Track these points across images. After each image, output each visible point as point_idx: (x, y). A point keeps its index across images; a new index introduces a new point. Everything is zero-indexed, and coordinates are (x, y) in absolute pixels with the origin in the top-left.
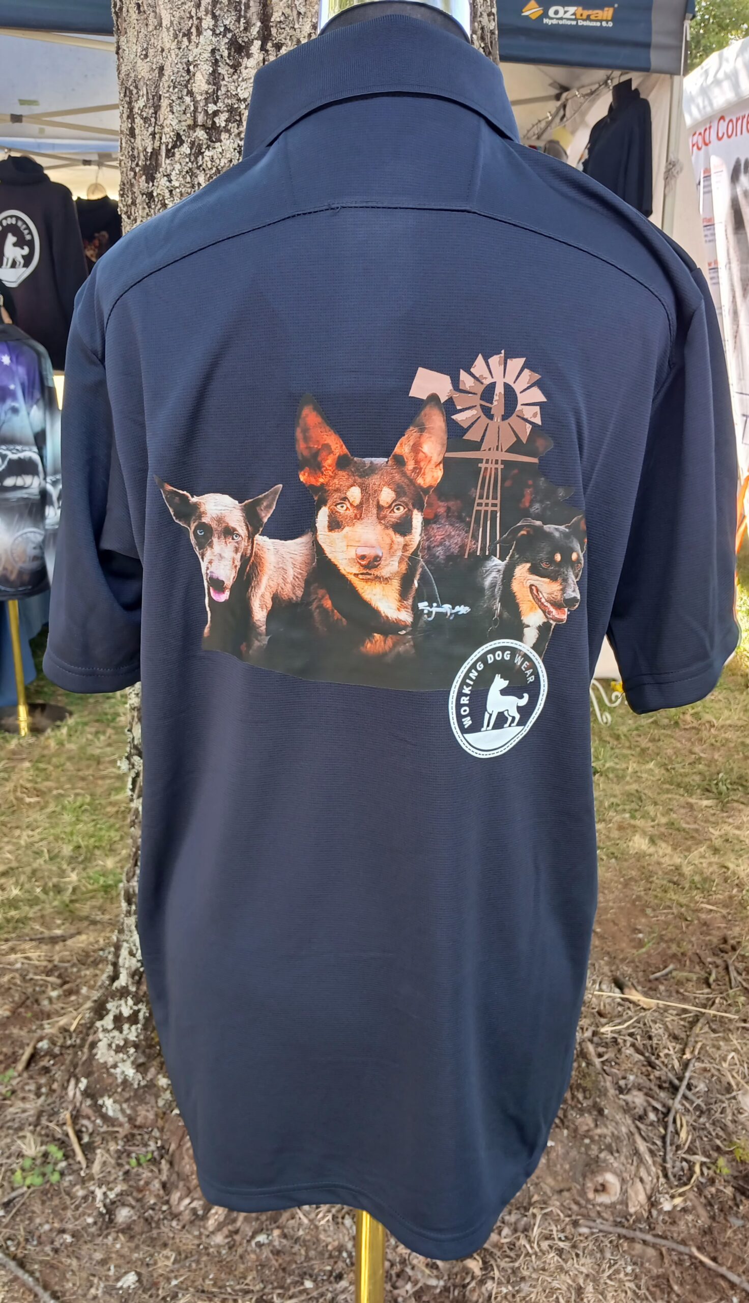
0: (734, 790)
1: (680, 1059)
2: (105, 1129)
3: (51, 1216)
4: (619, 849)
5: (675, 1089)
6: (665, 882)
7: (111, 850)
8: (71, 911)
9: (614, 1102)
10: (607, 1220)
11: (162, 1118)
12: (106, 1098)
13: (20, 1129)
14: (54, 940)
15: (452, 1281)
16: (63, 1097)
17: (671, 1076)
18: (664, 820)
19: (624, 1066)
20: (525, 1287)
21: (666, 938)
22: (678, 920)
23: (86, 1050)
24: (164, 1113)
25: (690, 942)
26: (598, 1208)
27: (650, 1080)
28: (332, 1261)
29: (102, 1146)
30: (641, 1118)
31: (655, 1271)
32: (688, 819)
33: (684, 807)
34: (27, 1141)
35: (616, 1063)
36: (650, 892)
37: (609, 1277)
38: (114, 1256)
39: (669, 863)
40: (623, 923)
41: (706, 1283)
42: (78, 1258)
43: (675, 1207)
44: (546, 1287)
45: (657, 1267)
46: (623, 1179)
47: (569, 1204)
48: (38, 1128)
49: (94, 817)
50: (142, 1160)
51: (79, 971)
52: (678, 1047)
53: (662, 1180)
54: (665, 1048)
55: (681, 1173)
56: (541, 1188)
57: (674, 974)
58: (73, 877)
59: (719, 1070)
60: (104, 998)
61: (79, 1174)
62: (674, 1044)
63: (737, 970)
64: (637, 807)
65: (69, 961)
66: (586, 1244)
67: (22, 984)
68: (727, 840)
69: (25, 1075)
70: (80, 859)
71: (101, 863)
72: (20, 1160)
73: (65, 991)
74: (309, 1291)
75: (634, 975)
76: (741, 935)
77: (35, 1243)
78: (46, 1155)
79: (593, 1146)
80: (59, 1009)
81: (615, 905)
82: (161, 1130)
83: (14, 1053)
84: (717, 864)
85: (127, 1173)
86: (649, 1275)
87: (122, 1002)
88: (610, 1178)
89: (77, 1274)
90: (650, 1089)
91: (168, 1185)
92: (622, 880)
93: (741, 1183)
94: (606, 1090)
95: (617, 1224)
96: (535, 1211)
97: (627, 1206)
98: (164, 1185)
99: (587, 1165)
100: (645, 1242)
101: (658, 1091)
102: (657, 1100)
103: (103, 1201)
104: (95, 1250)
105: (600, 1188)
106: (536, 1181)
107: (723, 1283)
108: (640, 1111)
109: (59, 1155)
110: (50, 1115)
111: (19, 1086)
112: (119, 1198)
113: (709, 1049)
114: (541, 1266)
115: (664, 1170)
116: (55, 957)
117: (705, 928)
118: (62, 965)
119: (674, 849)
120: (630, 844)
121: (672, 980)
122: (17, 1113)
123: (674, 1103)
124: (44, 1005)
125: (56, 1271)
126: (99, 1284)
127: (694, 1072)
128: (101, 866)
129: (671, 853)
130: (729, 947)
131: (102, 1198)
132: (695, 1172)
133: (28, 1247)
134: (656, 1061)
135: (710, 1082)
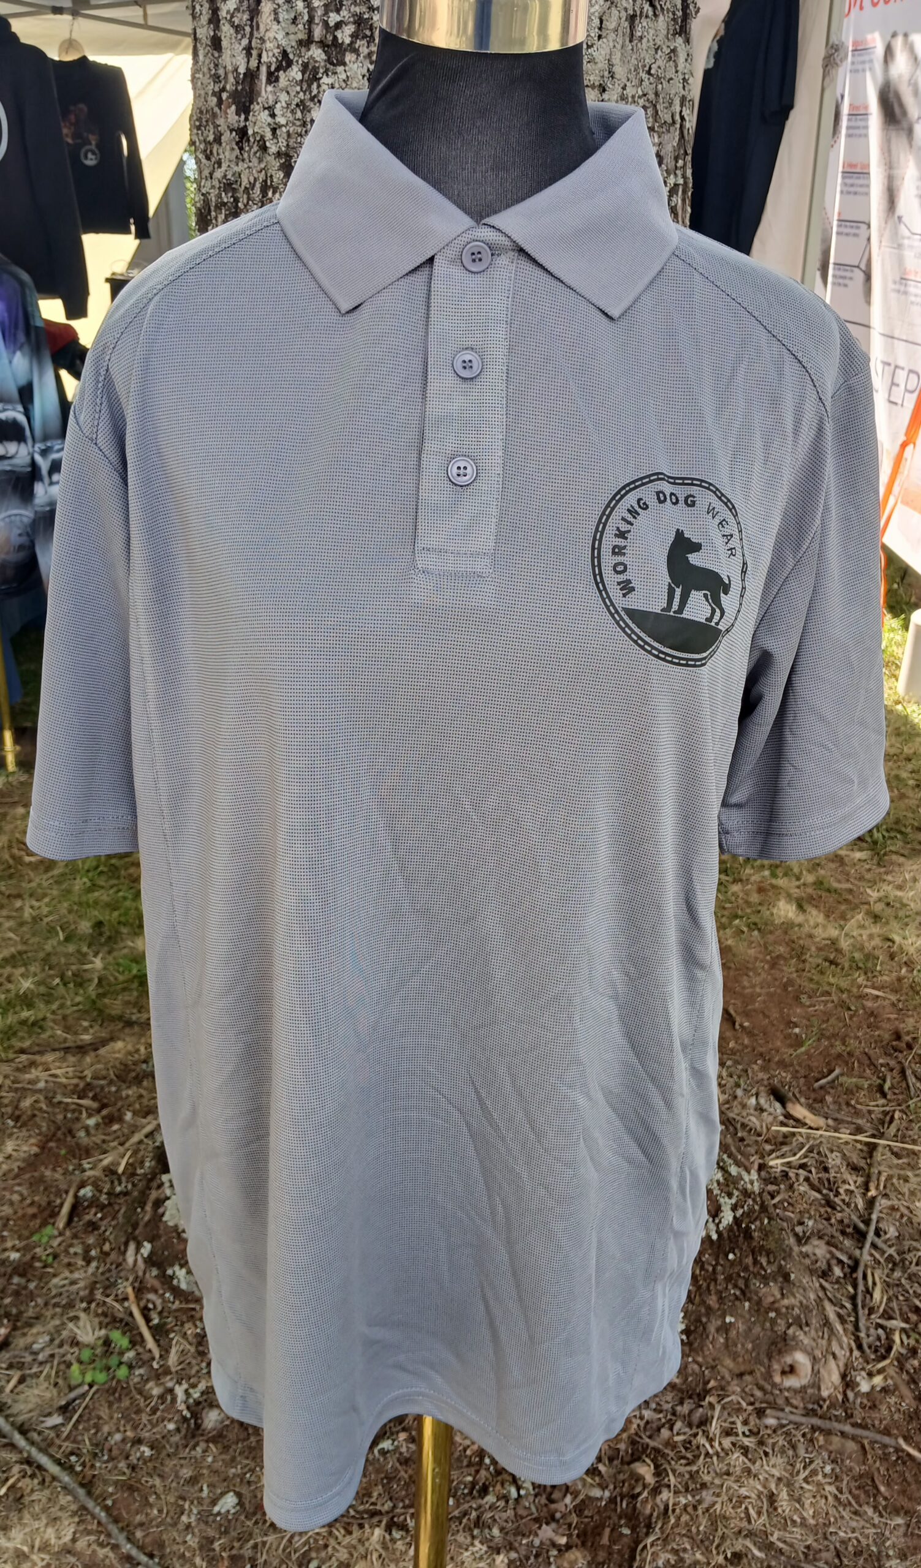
0: (892, 838)
1: (864, 1194)
2: (177, 1304)
3: (122, 1422)
4: (761, 918)
5: (860, 1236)
6: (820, 961)
8: (99, 1009)
10: (796, 1408)
12: (177, 1268)
13: (71, 1305)
14: (81, 1049)
15: (618, 1489)
16: (120, 1263)
17: (854, 1218)
18: (810, 878)
19: (799, 1208)
20: (707, 1496)
21: (828, 1034)
22: (839, 1009)
23: (148, 1208)
25: (856, 1038)
26: (786, 1394)
27: (831, 1225)
28: (472, 1470)
29: (176, 1328)
30: (825, 1274)
31: (856, 1469)
32: (839, 877)
33: (833, 861)
34: (81, 1324)
35: (789, 1204)
36: (805, 974)
37: (806, 1480)
38: (205, 1471)
39: (825, 935)
40: (775, 1014)
42: (159, 1475)
43: (873, 1387)
44: (732, 1495)
45: (858, 1464)
46: (814, 1358)
47: (751, 1389)
48: (93, 1305)
51: (119, 1090)
53: (856, 1353)
54: (844, 1182)
55: (878, 1343)
56: (718, 1372)
57: (842, 1079)
58: (98, 963)
59: (908, 1208)
61: (152, 1366)
62: (853, 1177)
63: (915, 1075)
64: (778, 862)
66: (774, 1440)
67: (50, 1110)
68: (887, 904)
69: (68, 1233)
70: (103, 939)
71: (130, 944)
72: (76, 1349)
73: (103, 1118)
75: (794, 1083)
76: (916, 1028)
77: (106, 1458)
78: (107, 1342)
79: (779, 1321)
80: (99, 1142)
81: (764, 991)
83: (49, 1203)
84: (879, 935)
86: (850, 1475)
88: (800, 1358)
89: (163, 1497)
90: (832, 1236)
92: (768, 958)
94: (791, 1249)
95: (811, 1413)
96: (712, 1400)
97: (819, 1389)
99: (774, 1343)
100: (842, 1433)
101: (841, 1239)
102: (841, 1250)
103: (186, 1402)
104: (182, 1466)
105: (787, 1369)
106: (713, 1363)
108: (822, 1265)
109: (124, 1342)
110: (106, 1288)
111: (62, 1248)
112: (205, 1397)
113: (895, 1181)
114: (725, 1468)
115: (857, 1340)
116: (86, 1073)
117: (872, 1020)
118: (96, 1082)
119: (827, 917)
120: (775, 911)
121: (840, 1088)
122: (64, 1286)
123: (861, 1254)
124: (80, 1137)
125: (136, 1494)
126: (191, 1510)
127: (881, 1212)
128: (131, 948)
129: (825, 922)
130: (904, 1045)
131: (184, 1398)
132: (894, 1342)
133: (98, 1465)
134: (835, 1199)
135: (901, 1224)
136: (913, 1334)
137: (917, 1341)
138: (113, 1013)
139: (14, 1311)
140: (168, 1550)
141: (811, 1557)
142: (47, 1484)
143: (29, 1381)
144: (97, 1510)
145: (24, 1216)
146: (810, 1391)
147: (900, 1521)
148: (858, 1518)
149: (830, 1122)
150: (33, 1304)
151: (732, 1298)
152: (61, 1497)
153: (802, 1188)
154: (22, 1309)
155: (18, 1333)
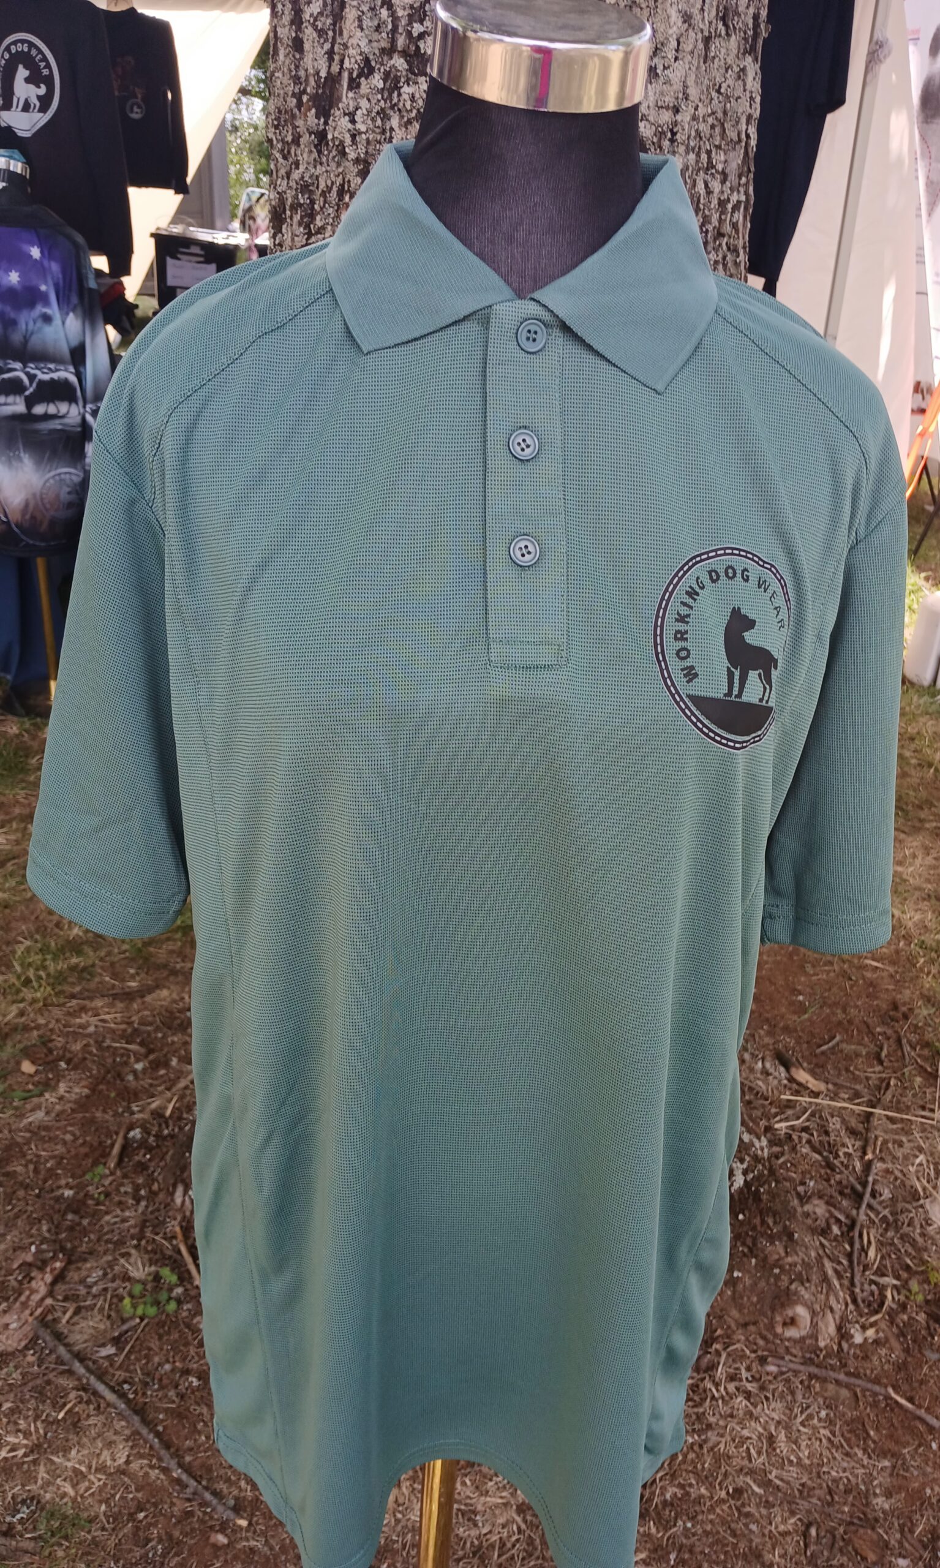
1: (862, 1158)
3: (172, 1354)
5: (858, 1197)
9: (803, 1223)
13: (121, 1243)
14: (129, 996)
16: (168, 1204)
17: (851, 1179)
19: (801, 1168)
20: (712, 1436)
21: (830, 1002)
22: (841, 979)
25: (856, 1006)
26: (787, 1343)
27: (831, 1186)
30: (825, 1232)
31: (849, 1415)
34: (132, 1260)
35: (792, 1164)
37: (802, 1424)
40: (781, 982)
41: (903, 1427)
43: (866, 1339)
44: (735, 1436)
45: (851, 1410)
46: (813, 1312)
47: (755, 1339)
48: (143, 1242)
51: (164, 1037)
52: (858, 1144)
53: (851, 1307)
54: (844, 1145)
55: (872, 1299)
56: (725, 1321)
57: (844, 1046)
59: (902, 1171)
62: (852, 1141)
63: (909, 1042)
66: (774, 1386)
67: (99, 1053)
69: (119, 1173)
72: (127, 1284)
73: (150, 1062)
75: (797, 1048)
76: (911, 1000)
77: (156, 1386)
78: (157, 1278)
79: (783, 1277)
80: (147, 1086)
81: (770, 959)
83: (100, 1143)
86: (843, 1419)
88: (801, 1311)
90: (831, 1197)
93: (934, 1309)
94: (795, 1210)
95: (806, 1361)
96: (717, 1346)
97: (817, 1340)
99: (777, 1297)
100: (838, 1382)
101: (839, 1198)
102: (839, 1210)
105: (788, 1321)
106: (720, 1314)
107: (919, 1426)
108: (822, 1224)
109: (174, 1279)
110: (155, 1226)
111: (113, 1187)
113: (890, 1145)
114: (729, 1411)
115: (853, 1294)
116: (134, 1018)
117: (871, 990)
118: (143, 1028)
121: (840, 1055)
122: (116, 1223)
123: (858, 1214)
124: (129, 1081)
125: (185, 1421)
127: (876, 1174)
130: (900, 1015)
132: (886, 1297)
133: (149, 1393)
134: (835, 1161)
135: (895, 1187)
136: (904, 1292)
137: (907, 1297)
138: (159, 961)
139: (69, 1245)
140: (215, 1474)
141: (805, 1494)
142: (102, 1409)
143: (83, 1313)
144: (151, 1436)
145: (77, 1155)
146: (808, 1342)
147: (887, 1463)
148: (849, 1459)
149: (830, 1086)
150: (86, 1239)
151: (740, 1255)
152: (115, 1422)
154: (76, 1243)
155: (73, 1267)
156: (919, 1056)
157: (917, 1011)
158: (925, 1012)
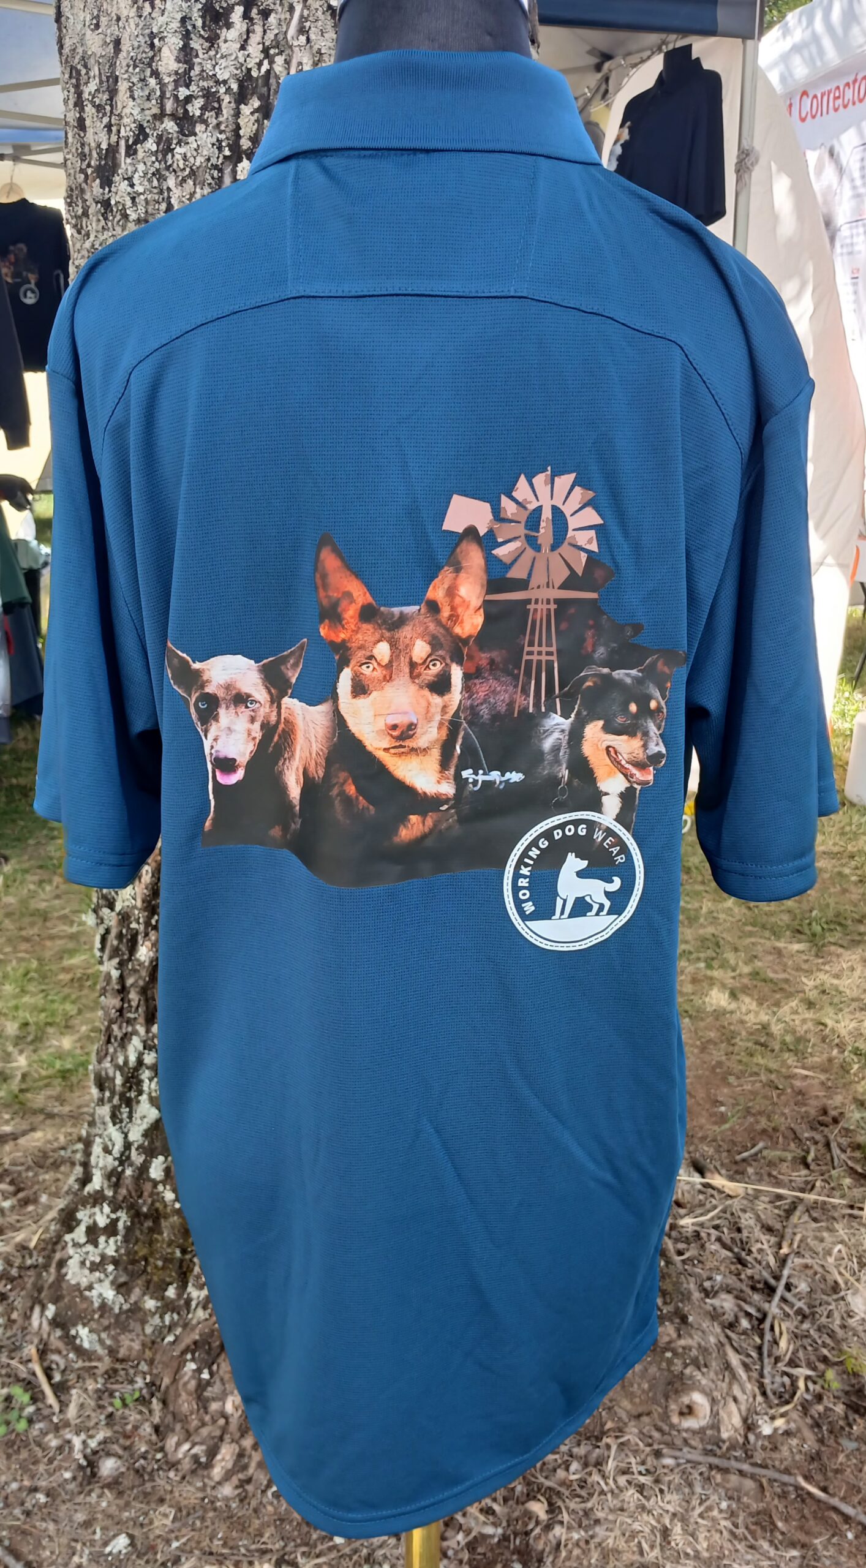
1: (776, 1254)
2: (80, 1364)
3: (20, 1472)
4: (694, 1006)
5: (770, 1290)
6: (750, 1044)
7: (67, 1027)
8: (21, 1103)
9: (700, 1307)
10: (695, 1448)
11: (150, 1349)
12: (80, 1327)
14: (2, 1139)
15: (512, 1527)
16: (26, 1328)
17: (766, 1275)
18: (746, 970)
19: (708, 1265)
20: (600, 1531)
21: (753, 1111)
22: (767, 1088)
23: (53, 1270)
24: (153, 1342)
25: (783, 1114)
26: (685, 1435)
27: (740, 1280)
29: (78, 1385)
30: (731, 1326)
31: (754, 1506)
32: (776, 968)
33: (771, 953)
35: (699, 1262)
36: (733, 1056)
37: (701, 1516)
38: (99, 1516)
39: (754, 1020)
40: (701, 1095)
41: (815, 1518)
42: (54, 1521)
43: (776, 1430)
44: (626, 1530)
45: (756, 1501)
46: (713, 1399)
47: (649, 1431)
49: (44, 987)
50: (129, 1400)
51: (36, 1175)
52: (773, 1240)
53: (759, 1399)
54: (758, 1241)
55: (783, 1390)
56: (616, 1413)
57: (765, 1153)
58: (22, 1061)
59: (823, 1266)
60: (73, 1206)
61: (51, 1421)
62: (768, 1237)
63: (839, 1146)
64: (714, 955)
65: (22, 1164)
66: (671, 1478)
68: (824, 992)
70: (30, 1038)
71: (55, 1043)
73: (19, 1201)
74: (340, 1547)
75: (716, 1157)
76: (843, 1104)
78: (8, 1399)
79: (676, 1361)
80: (13, 1222)
82: (151, 1363)
84: (812, 1020)
85: (110, 1416)
86: (748, 1511)
87: (97, 1210)
88: (698, 1398)
89: (56, 1540)
90: (742, 1291)
91: (162, 1429)
92: (698, 1043)
93: (854, 1399)
94: (690, 1293)
95: (707, 1453)
96: (609, 1440)
97: (719, 1431)
98: (156, 1429)
99: (670, 1383)
100: (741, 1473)
101: (751, 1293)
102: (750, 1303)
103: (83, 1451)
104: (76, 1511)
105: (685, 1410)
106: (609, 1404)
107: (834, 1516)
108: (729, 1317)
109: (26, 1398)
110: (11, 1351)
112: (102, 1446)
113: (810, 1241)
114: (619, 1505)
115: (761, 1386)
116: (4, 1160)
117: (800, 1097)
118: (14, 1168)
119: (760, 1004)
120: (707, 1000)
121: (762, 1161)
123: (771, 1307)
125: (29, 1537)
126: (82, 1551)
127: (794, 1269)
128: (56, 1046)
129: (757, 1009)
130: (830, 1120)
131: (81, 1447)
132: (798, 1388)
134: (748, 1258)
135: (813, 1280)
136: (820, 1381)
137: (823, 1387)
138: (35, 1106)
147: (795, 1553)
148: (754, 1551)
153: (713, 1247)
156: (850, 1158)
157: (847, 1115)
158: (857, 1115)
